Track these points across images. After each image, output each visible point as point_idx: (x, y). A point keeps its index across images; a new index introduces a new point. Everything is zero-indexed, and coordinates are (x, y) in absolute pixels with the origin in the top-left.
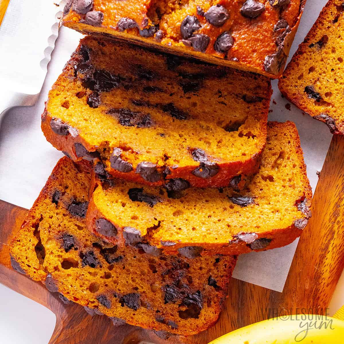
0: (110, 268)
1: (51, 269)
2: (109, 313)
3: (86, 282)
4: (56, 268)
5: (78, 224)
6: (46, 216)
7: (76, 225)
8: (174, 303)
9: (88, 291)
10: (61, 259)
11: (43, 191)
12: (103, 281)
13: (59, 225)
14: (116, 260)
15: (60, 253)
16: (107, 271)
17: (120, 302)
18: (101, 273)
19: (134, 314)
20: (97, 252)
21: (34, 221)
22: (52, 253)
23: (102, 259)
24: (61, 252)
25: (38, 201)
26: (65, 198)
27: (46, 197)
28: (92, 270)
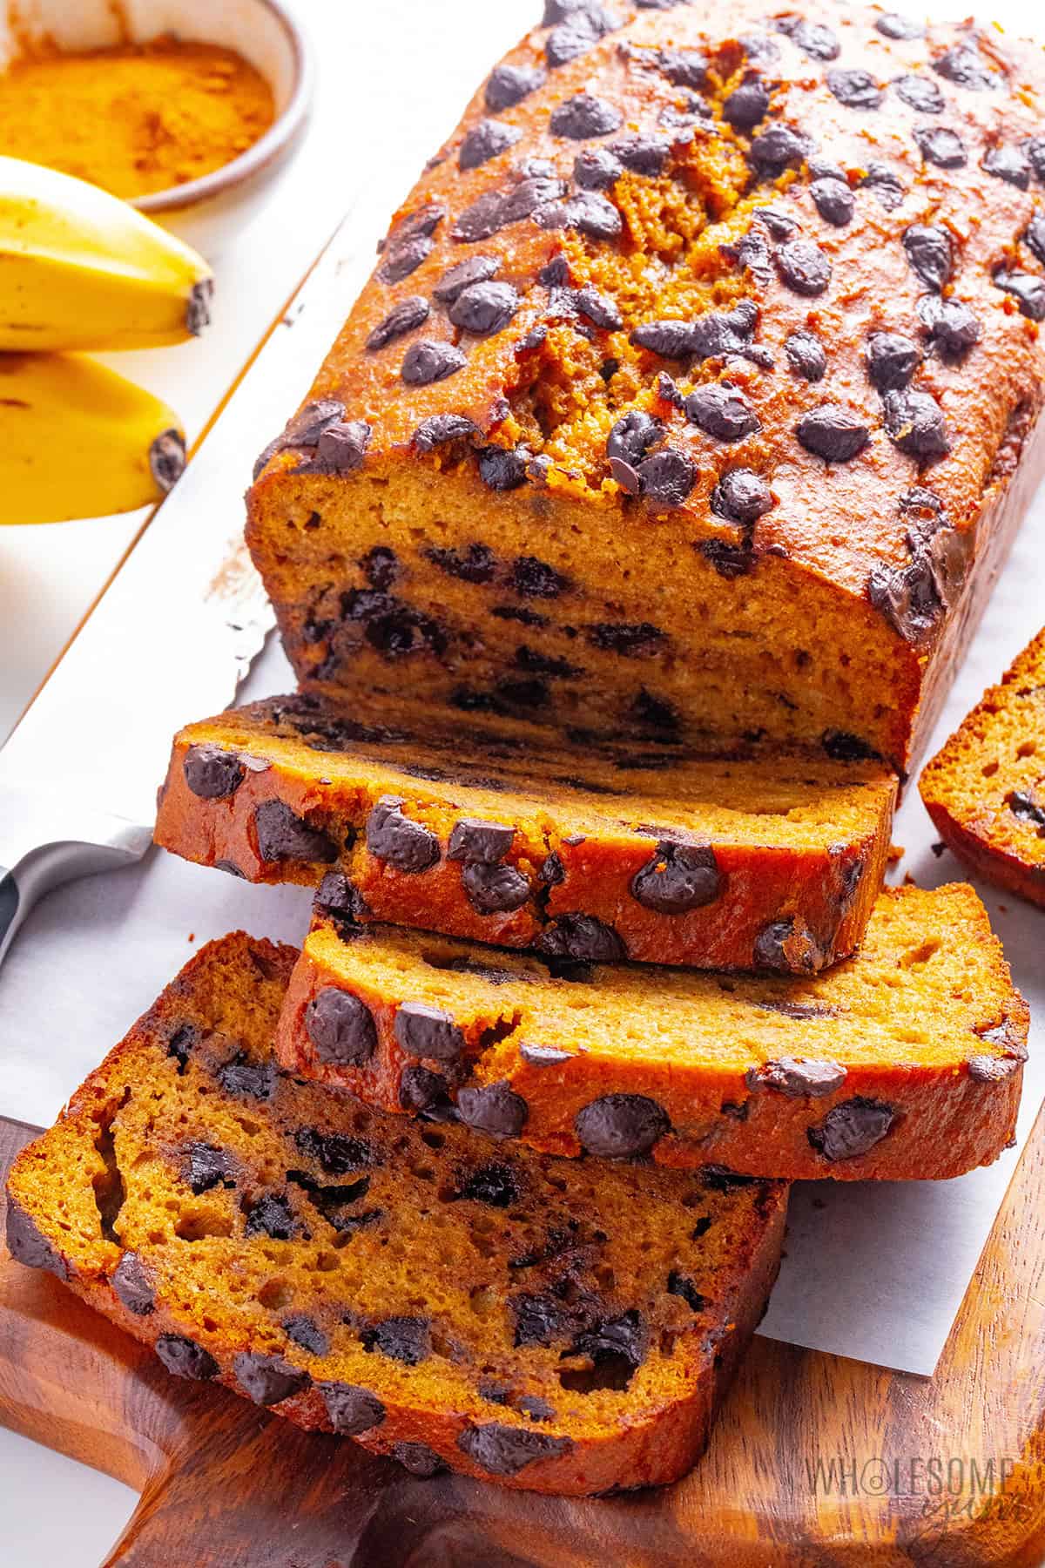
0: (342, 1241)
1: (136, 1238)
2: (321, 1370)
3: (253, 1279)
4: (157, 1238)
5: (244, 1116)
6: (142, 1093)
7: (240, 1120)
8: (547, 1345)
9: (256, 1303)
10: (174, 1214)
11: (141, 1022)
12: (308, 1278)
13: (183, 1119)
14: (363, 1219)
15: (174, 1196)
16: (327, 1248)
17: (361, 1338)
18: (309, 1253)
19: (406, 1376)
20: (297, 1197)
21: (102, 1103)
22: (148, 1196)
23: (311, 1215)
24: (181, 1192)
25: (119, 1049)
26: (211, 1045)
27: (148, 1042)
28: (277, 1246)
